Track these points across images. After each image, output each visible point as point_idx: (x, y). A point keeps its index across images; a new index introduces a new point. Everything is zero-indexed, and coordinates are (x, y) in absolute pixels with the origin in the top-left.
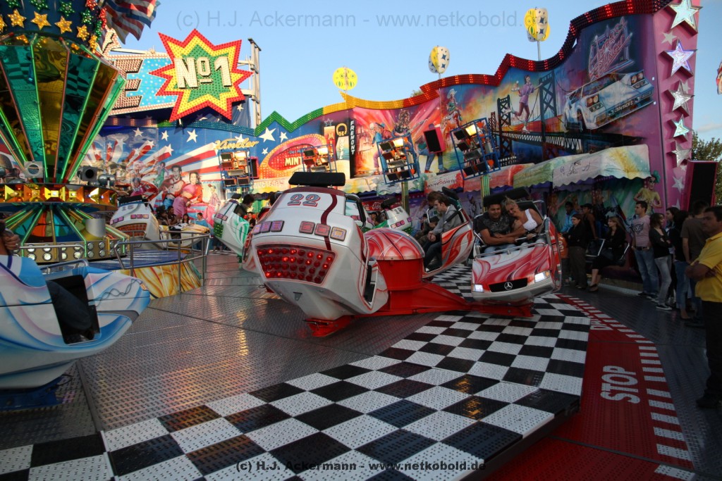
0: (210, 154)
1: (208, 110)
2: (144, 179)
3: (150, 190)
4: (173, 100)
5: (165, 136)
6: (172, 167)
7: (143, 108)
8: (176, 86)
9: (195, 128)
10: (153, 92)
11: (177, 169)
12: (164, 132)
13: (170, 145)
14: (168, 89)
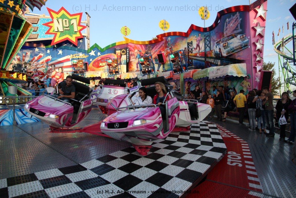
0: (68, 60)
1: (67, 41)
2: (39, 70)
3: (42, 74)
4: (52, 37)
5: (48, 51)
6: (51, 65)
7: (39, 39)
8: (54, 31)
9: (61, 49)
10: (44, 32)
11: (53, 66)
12: (48, 50)
13: (50, 56)
14: (50, 32)
